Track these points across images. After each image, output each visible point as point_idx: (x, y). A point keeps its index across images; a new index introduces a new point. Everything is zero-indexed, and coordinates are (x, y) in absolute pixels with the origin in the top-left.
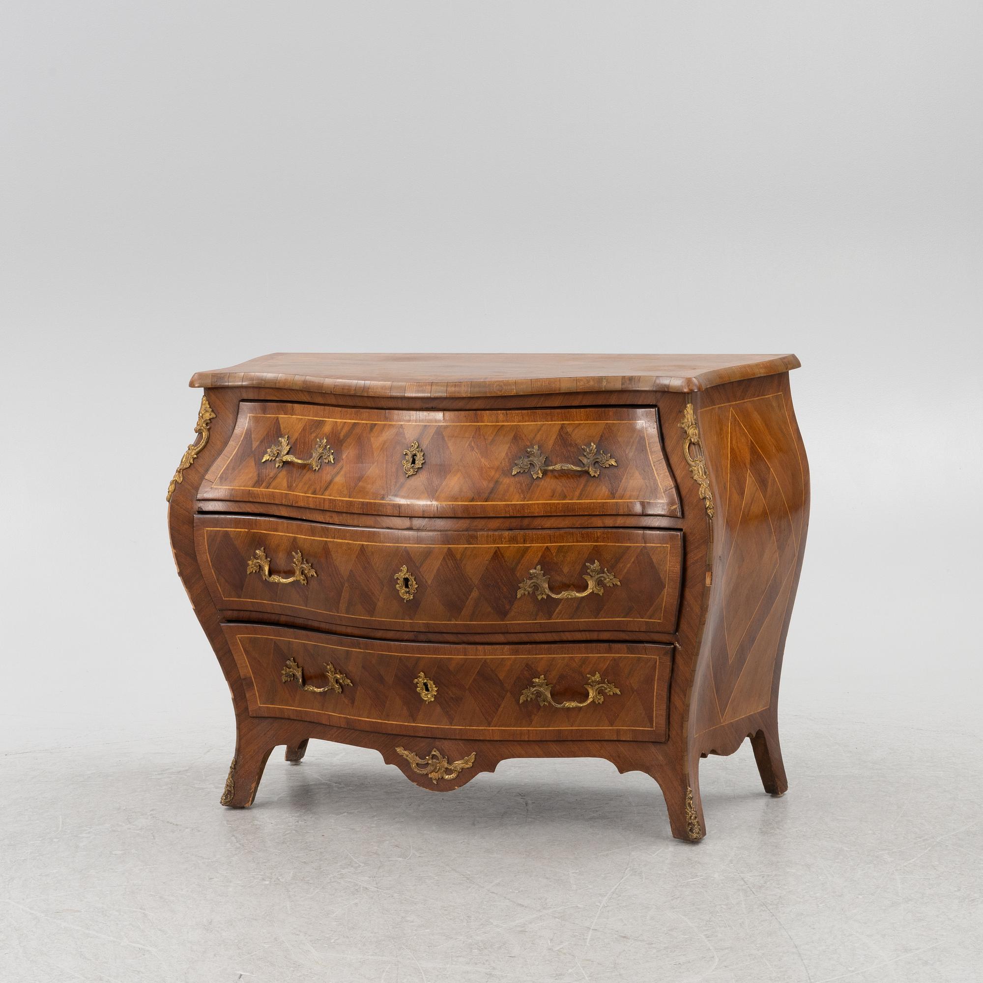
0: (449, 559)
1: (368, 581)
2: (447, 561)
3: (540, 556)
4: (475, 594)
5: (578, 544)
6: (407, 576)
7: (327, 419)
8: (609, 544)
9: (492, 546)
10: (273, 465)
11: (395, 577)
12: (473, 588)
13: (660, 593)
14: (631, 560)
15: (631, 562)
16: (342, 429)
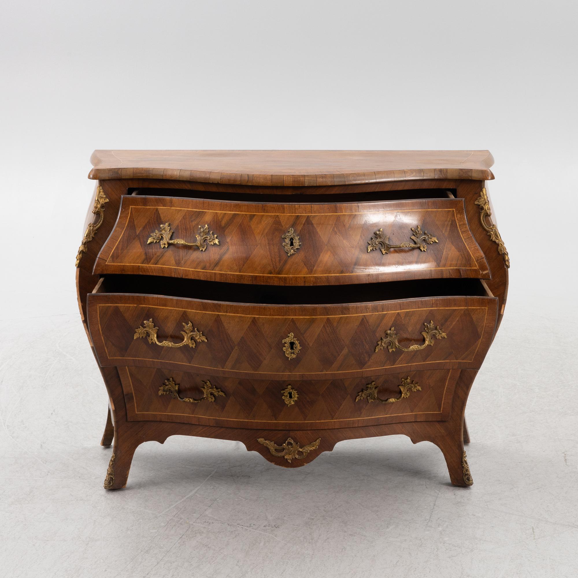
0: (328, 327)
1: (258, 345)
2: (326, 328)
3: (393, 320)
4: (345, 351)
5: (419, 309)
6: (292, 341)
7: (207, 211)
8: (441, 308)
9: (360, 315)
10: (158, 246)
11: (283, 342)
12: (344, 348)
13: (476, 342)
14: (456, 319)
15: (456, 320)
16: (222, 219)
